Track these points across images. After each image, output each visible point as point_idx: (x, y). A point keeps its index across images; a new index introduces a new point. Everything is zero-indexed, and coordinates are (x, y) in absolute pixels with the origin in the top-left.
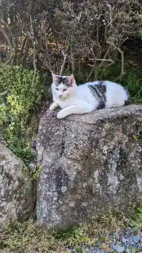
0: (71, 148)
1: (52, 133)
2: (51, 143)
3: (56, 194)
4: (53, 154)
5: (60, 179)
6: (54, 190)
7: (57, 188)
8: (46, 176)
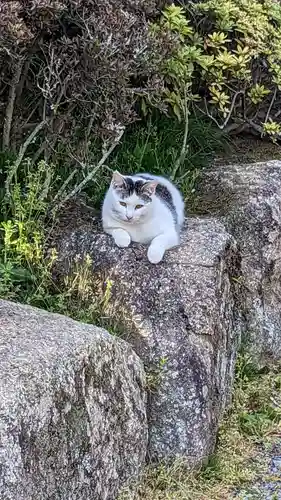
0: (198, 316)
1: (154, 293)
2: (161, 312)
3: (197, 402)
4: (172, 331)
5: (198, 375)
6: (194, 395)
7: (197, 391)
8: (177, 373)
